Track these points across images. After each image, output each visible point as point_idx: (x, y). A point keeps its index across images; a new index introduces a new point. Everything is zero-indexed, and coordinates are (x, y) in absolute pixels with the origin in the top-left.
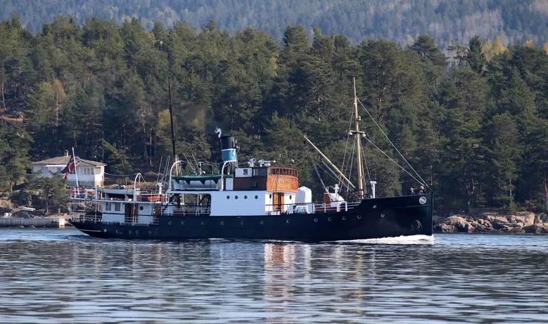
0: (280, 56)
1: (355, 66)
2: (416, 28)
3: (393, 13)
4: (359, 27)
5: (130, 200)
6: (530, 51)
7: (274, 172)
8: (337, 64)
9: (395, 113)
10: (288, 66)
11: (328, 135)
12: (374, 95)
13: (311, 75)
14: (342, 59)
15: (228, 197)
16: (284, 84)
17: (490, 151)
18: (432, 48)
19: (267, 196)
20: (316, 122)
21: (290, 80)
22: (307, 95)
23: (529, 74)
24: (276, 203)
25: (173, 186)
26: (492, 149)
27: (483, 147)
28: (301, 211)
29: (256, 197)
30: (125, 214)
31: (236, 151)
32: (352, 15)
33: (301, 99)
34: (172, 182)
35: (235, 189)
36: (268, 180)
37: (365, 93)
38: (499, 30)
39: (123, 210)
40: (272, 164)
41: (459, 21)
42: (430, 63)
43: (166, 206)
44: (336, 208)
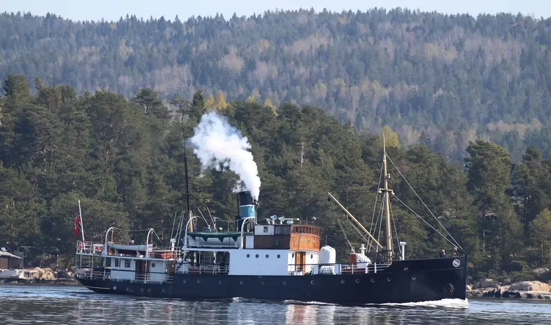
0: (5, 105)
1: (82, 117)
2: (105, 80)
3: (83, 64)
4: (47, 77)
5: (142, 256)
6: (255, 107)
7: (297, 230)
8: (63, 115)
9: (123, 165)
10: (13, 115)
11: (55, 186)
12: (101, 147)
13: (37, 125)
14: (70, 110)
15: (248, 256)
16: (9, 133)
17: (222, 206)
18: (155, 101)
19: (290, 255)
20: (43, 173)
21: (16, 130)
22: (33, 145)
23: (255, 130)
24: (299, 262)
25: (188, 242)
26: (225, 204)
27: (215, 202)
28: (327, 272)
29: (279, 256)
30: (136, 271)
31: (255, 208)
32: (40, 65)
33: (27, 149)
34: (187, 239)
35: (256, 247)
36: (291, 239)
37: (92, 145)
38: (189, 84)
39: (133, 267)
40: (296, 222)
41: (148, 75)
42: (153, 116)
43: (181, 264)
44: (364, 269)
